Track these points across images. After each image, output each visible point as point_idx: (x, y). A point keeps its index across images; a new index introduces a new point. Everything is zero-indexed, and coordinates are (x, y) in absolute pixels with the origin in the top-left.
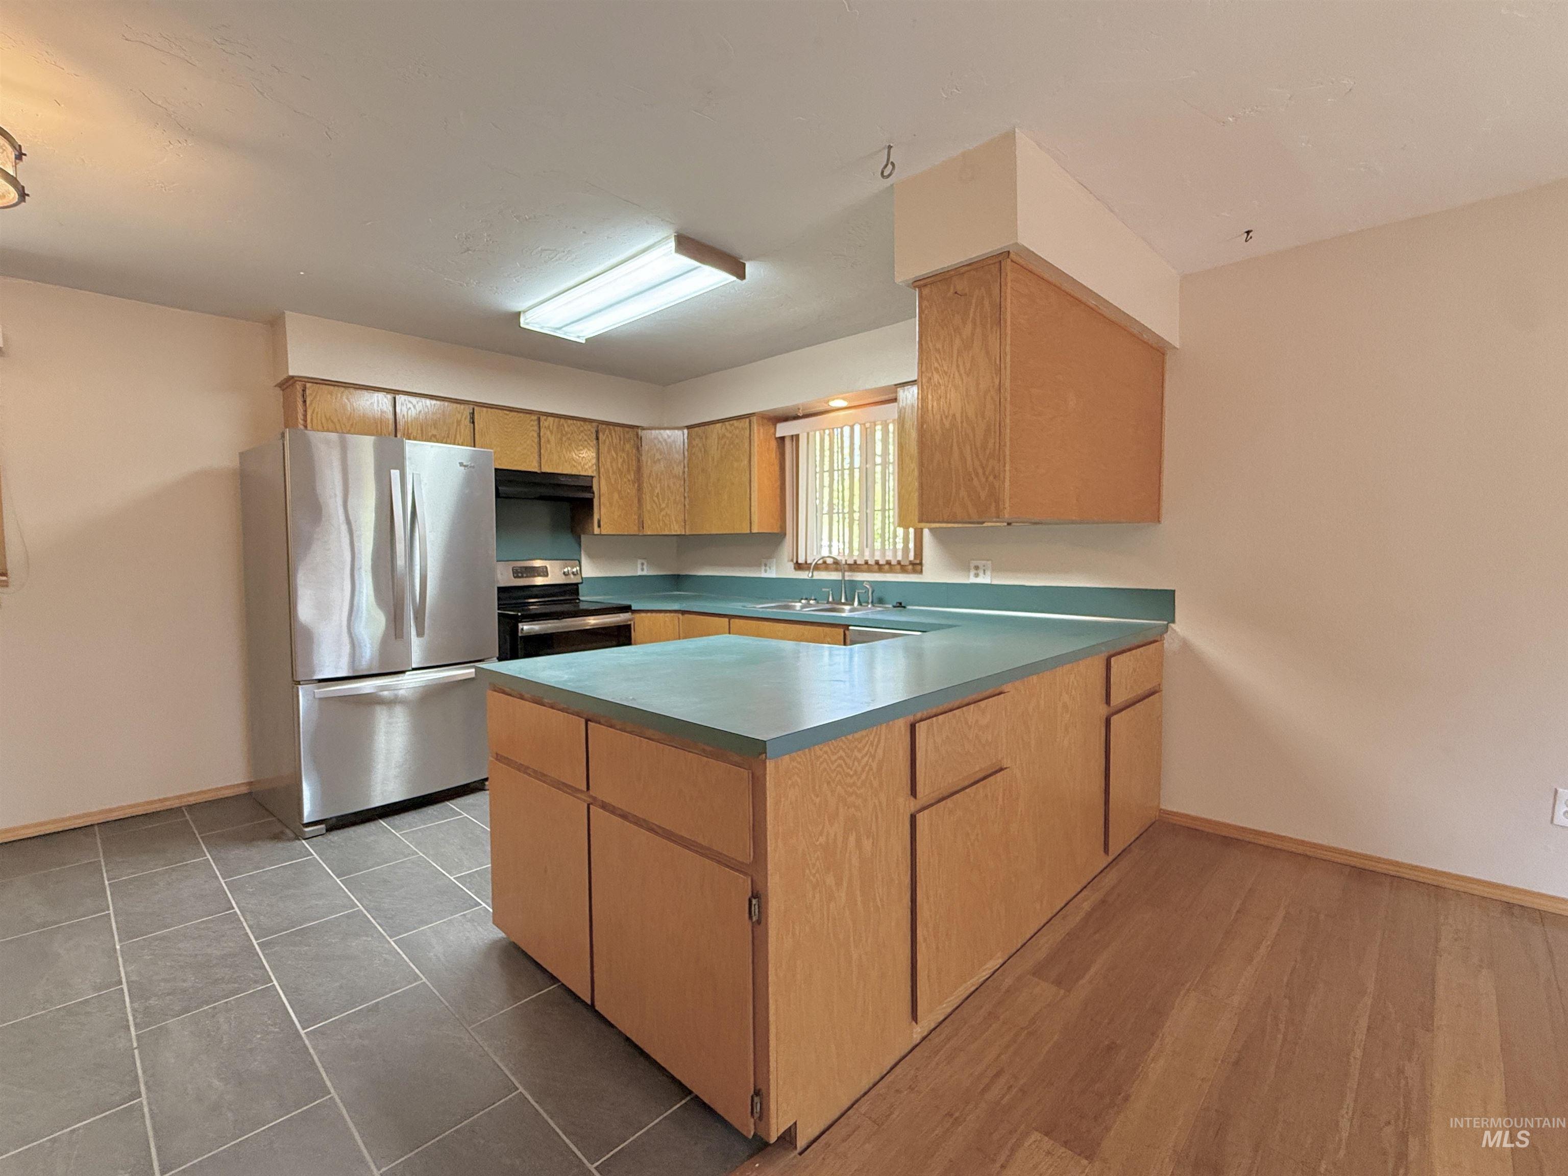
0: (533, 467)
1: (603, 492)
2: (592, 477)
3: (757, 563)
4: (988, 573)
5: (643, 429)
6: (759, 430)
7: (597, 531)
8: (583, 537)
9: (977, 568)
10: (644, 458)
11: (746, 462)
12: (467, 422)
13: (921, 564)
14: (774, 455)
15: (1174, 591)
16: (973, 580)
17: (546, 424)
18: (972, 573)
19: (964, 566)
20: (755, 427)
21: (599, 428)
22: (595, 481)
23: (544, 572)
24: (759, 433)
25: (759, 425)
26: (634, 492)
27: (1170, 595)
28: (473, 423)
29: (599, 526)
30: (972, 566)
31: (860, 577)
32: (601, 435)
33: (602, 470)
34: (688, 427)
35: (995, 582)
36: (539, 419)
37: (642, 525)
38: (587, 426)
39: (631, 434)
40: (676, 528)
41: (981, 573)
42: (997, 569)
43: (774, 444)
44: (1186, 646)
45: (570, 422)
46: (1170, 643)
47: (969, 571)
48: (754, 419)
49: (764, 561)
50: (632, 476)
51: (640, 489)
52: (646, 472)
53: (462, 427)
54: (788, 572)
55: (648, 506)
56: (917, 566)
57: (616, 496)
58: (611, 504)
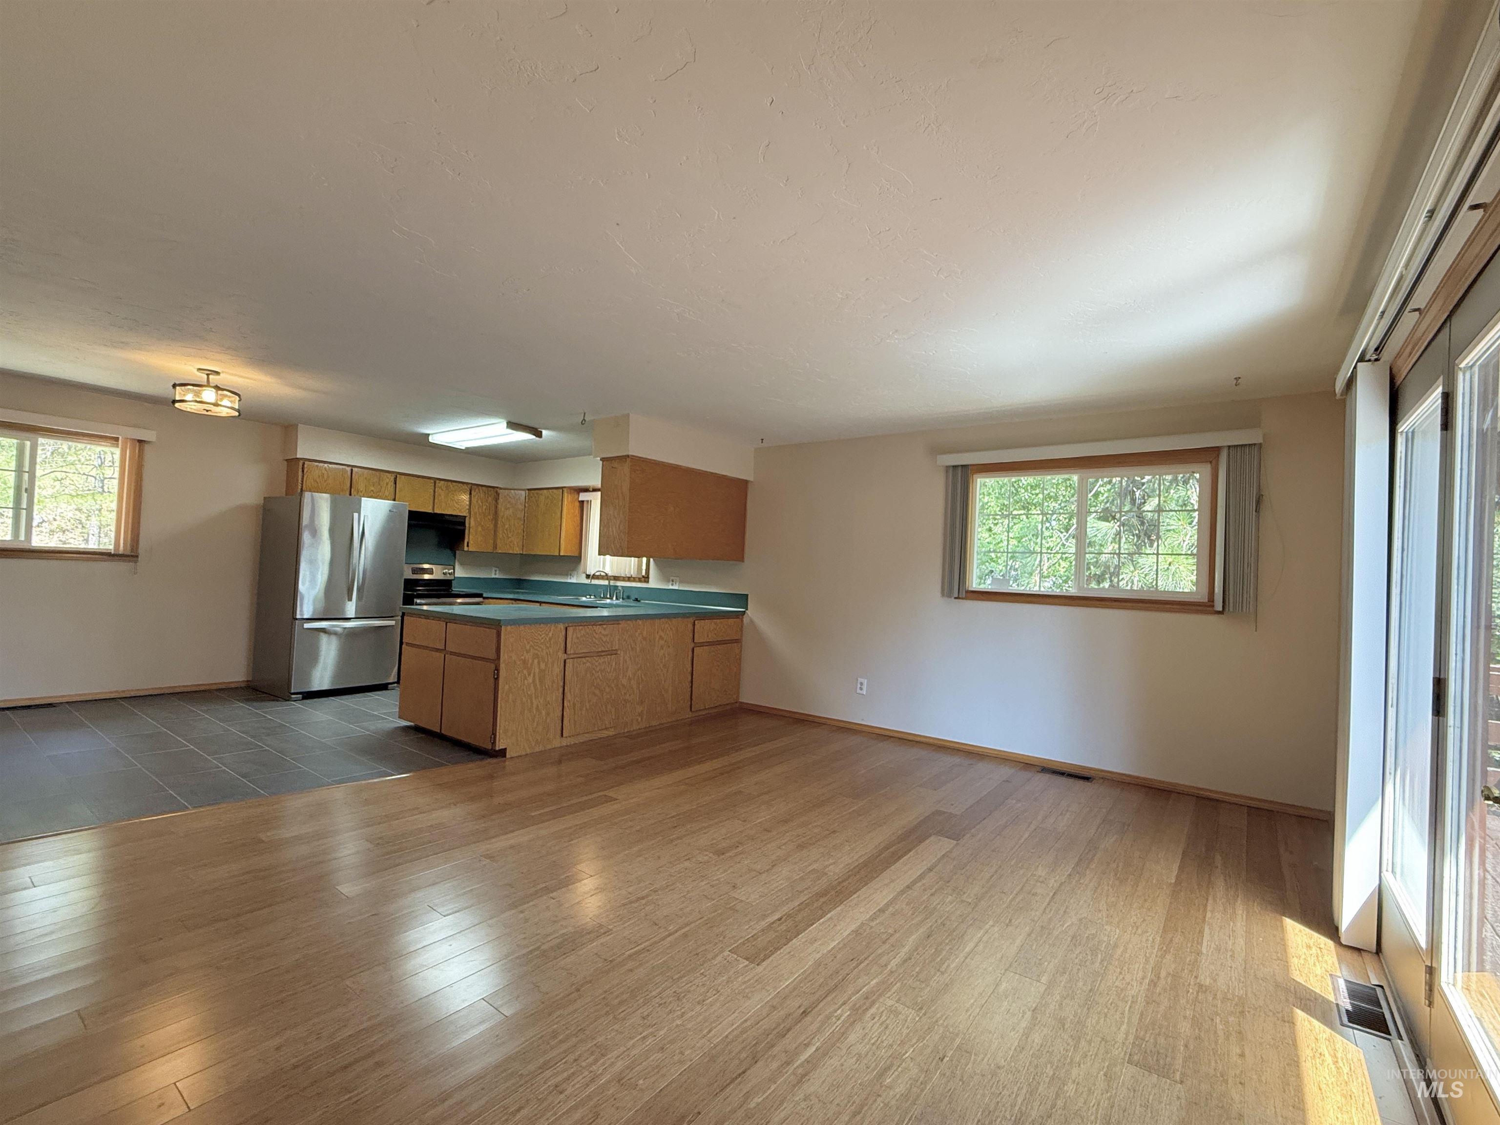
0: (429, 510)
1: (471, 524)
2: (465, 517)
3: (567, 574)
4: (677, 583)
5: (501, 489)
6: (568, 496)
7: (466, 549)
8: (457, 552)
9: (672, 581)
10: (499, 506)
11: (559, 514)
12: (392, 484)
13: (648, 577)
14: (577, 512)
15: (747, 595)
16: (671, 587)
17: (440, 485)
18: (670, 583)
19: (668, 580)
20: (566, 494)
21: (471, 488)
22: (467, 519)
23: (430, 571)
24: (567, 498)
25: (567, 493)
26: (492, 526)
27: (746, 597)
28: (395, 483)
29: (468, 546)
30: (671, 579)
31: (620, 584)
32: (473, 492)
33: (472, 513)
34: (528, 490)
35: (680, 588)
36: (435, 483)
37: (495, 547)
38: (465, 487)
39: (492, 491)
40: (517, 549)
41: (674, 584)
42: (682, 582)
43: (577, 504)
44: (752, 621)
45: (454, 484)
46: (746, 619)
48: (565, 490)
49: (571, 572)
50: (491, 517)
51: (496, 525)
52: (501, 514)
53: (389, 486)
54: (584, 580)
55: (500, 535)
56: (646, 579)
57: (480, 529)
58: (476, 534)
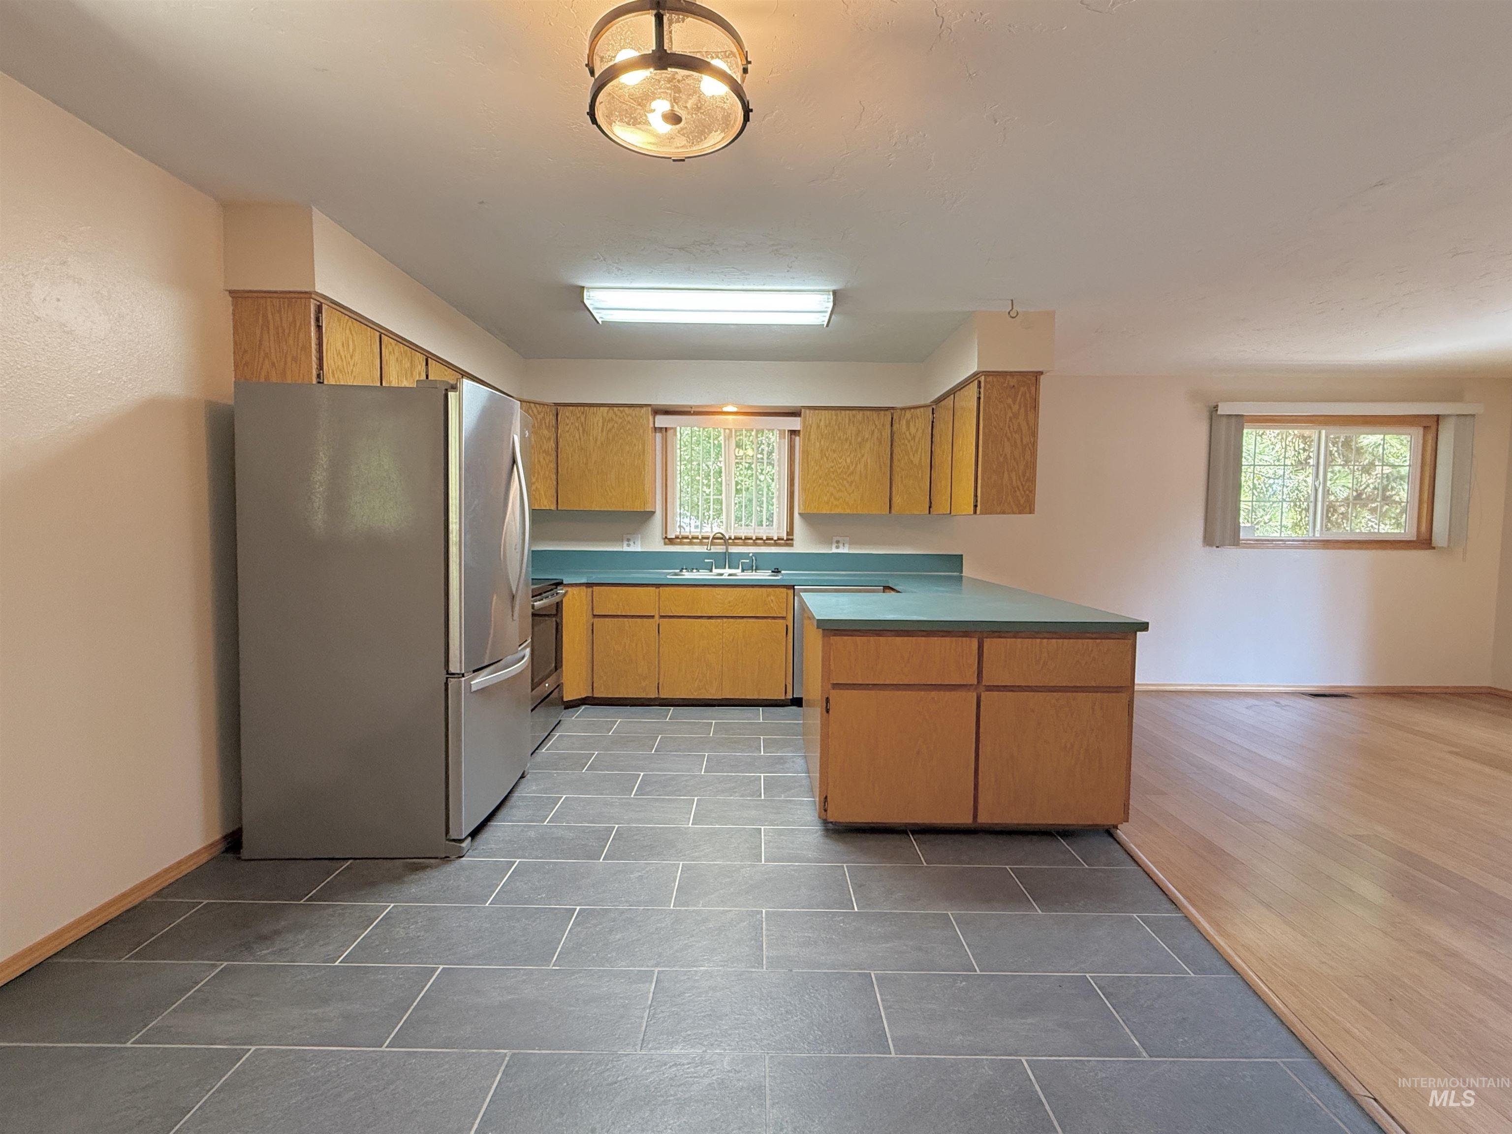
3: (620, 539)
4: (847, 546)
9: (838, 542)
12: (425, 375)
13: (791, 540)
16: (834, 550)
18: (834, 546)
19: (829, 542)
20: (650, 416)
27: (960, 557)
30: (835, 539)
34: (559, 405)
35: (851, 552)
41: (841, 545)
42: (852, 543)
47: (832, 544)
48: (649, 410)
49: (629, 536)
54: (656, 545)
56: (788, 541)
